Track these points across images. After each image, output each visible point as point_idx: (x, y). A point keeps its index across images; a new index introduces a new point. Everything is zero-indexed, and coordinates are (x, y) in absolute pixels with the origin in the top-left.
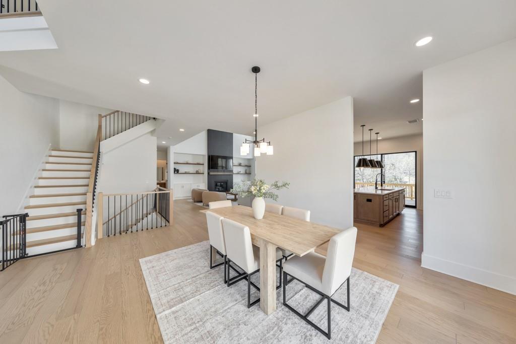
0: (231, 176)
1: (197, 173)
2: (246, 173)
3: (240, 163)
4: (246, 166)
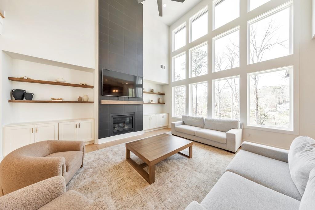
0: (140, 106)
1: (80, 101)
2: (159, 103)
3: (152, 90)
4: (159, 93)
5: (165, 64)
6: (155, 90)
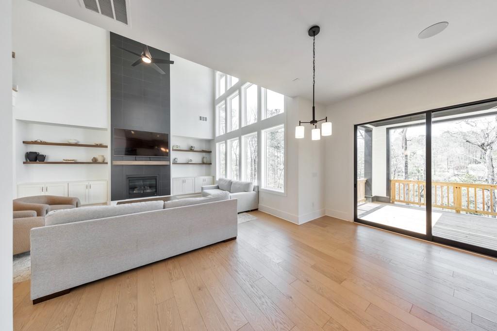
0: (167, 168)
1: (95, 161)
2: (203, 163)
3: (192, 147)
4: (203, 151)
5: (207, 114)
6: (197, 147)
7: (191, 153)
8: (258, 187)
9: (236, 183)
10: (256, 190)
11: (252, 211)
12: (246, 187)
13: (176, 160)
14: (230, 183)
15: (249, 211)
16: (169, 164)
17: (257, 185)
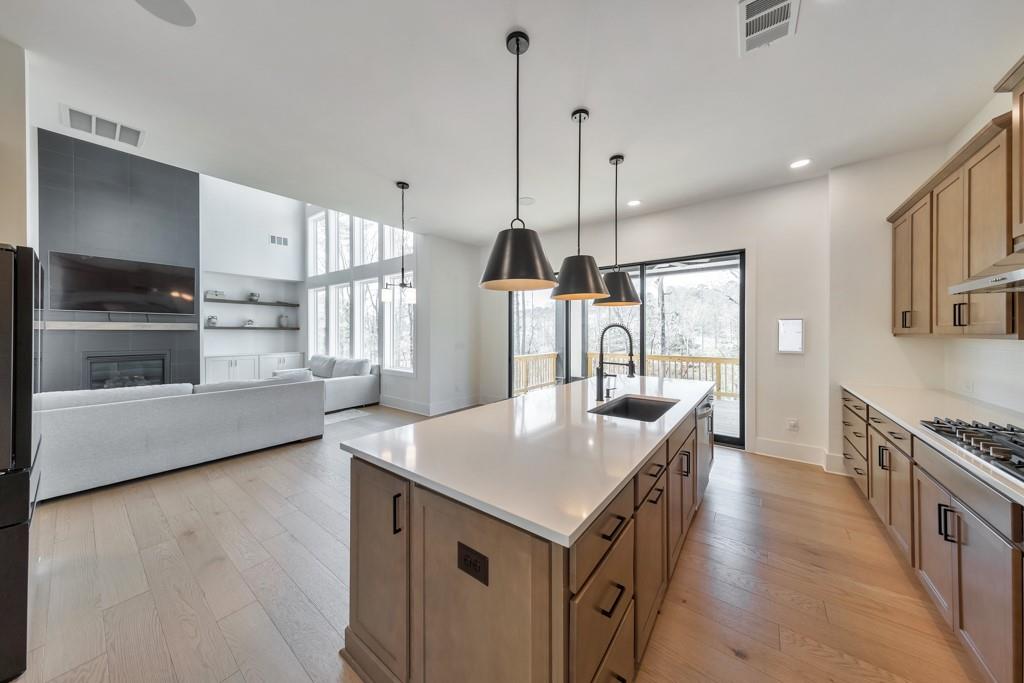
0: (194, 336)
3: (252, 294)
4: (279, 304)
5: (290, 233)
6: (264, 294)
7: (250, 308)
8: (379, 367)
9: (342, 362)
10: (375, 372)
11: (366, 406)
12: (357, 368)
13: (213, 320)
14: (333, 363)
15: (362, 406)
16: (196, 328)
17: (377, 364)
